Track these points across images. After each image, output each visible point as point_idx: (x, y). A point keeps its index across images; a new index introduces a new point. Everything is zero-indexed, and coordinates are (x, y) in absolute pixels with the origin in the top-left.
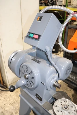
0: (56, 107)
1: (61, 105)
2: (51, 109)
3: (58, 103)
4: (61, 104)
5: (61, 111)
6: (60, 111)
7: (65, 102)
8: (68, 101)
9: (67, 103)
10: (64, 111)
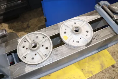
0: (25, 58)
1: (27, 49)
2: (25, 67)
3: (21, 52)
4: (25, 48)
5: (36, 54)
6: (35, 57)
7: (25, 41)
8: (27, 38)
9: (28, 40)
10: (38, 51)
